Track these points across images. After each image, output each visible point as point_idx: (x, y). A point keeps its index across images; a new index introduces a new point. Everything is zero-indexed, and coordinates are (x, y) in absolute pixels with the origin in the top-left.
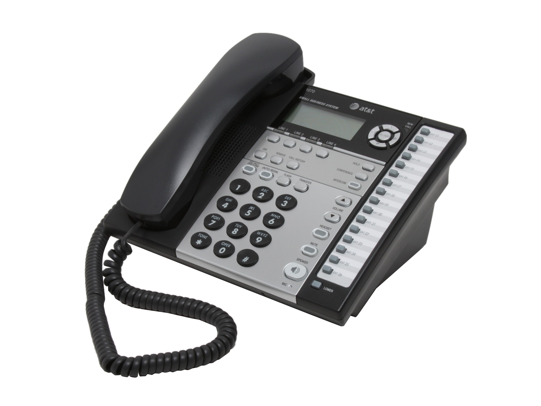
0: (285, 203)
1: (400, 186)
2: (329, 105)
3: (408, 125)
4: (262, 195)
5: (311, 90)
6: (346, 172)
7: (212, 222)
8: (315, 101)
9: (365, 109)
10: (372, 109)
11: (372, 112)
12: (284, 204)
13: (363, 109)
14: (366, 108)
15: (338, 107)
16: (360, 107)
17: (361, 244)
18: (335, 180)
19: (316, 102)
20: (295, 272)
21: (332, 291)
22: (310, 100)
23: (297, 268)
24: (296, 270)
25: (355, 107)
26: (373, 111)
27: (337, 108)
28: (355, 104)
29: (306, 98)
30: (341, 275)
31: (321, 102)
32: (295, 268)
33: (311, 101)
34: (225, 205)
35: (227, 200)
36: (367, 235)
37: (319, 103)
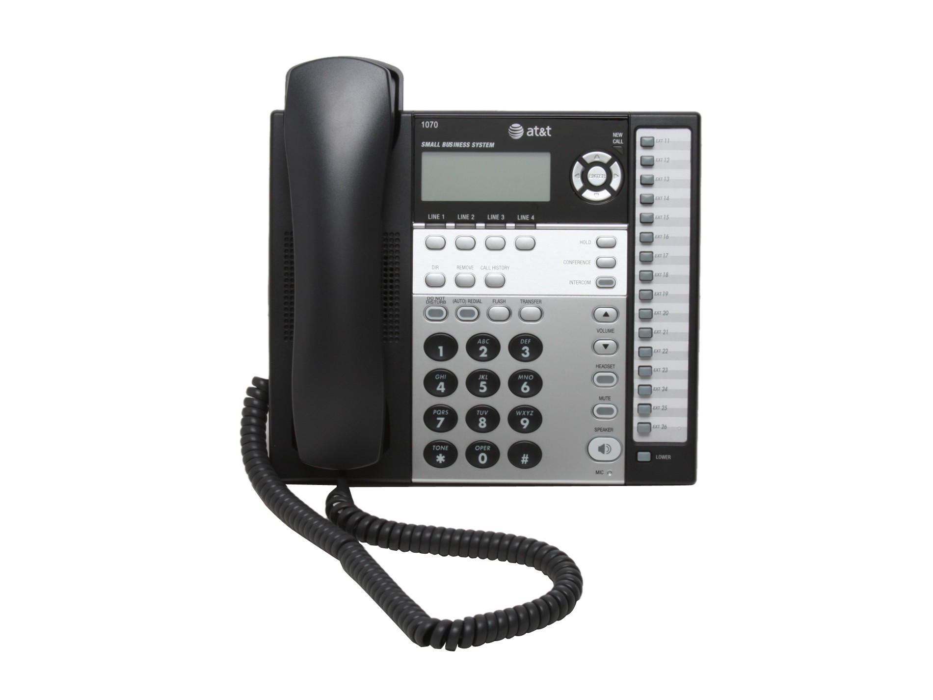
0: (526, 350)
1: (666, 255)
2: (477, 144)
3: (616, 138)
4: (483, 350)
5: (430, 124)
6: (580, 262)
7: (439, 421)
8: (450, 144)
9: (534, 131)
10: (545, 127)
11: (550, 134)
12: (526, 354)
13: (532, 132)
14: (536, 128)
15: (492, 142)
16: (526, 131)
17: (666, 370)
18: (571, 282)
19: (453, 144)
20: (606, 452)
21: (669, 457)
22: (441, 144)
23: (606, 446)
24: (606, 449)
25: (517, 131)
26: (550, 130)
27: (492, 145)
28: (513, 125)
29: (433, 143)
30: (665, 426)
31: (460, 142)
32: (603, 446)
33: (444, 144)
34: (441, 387)
35: (437, 377)
36: (666, 353)
37: (458, 145)
